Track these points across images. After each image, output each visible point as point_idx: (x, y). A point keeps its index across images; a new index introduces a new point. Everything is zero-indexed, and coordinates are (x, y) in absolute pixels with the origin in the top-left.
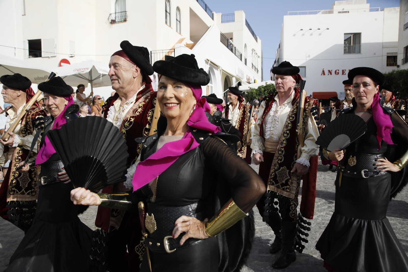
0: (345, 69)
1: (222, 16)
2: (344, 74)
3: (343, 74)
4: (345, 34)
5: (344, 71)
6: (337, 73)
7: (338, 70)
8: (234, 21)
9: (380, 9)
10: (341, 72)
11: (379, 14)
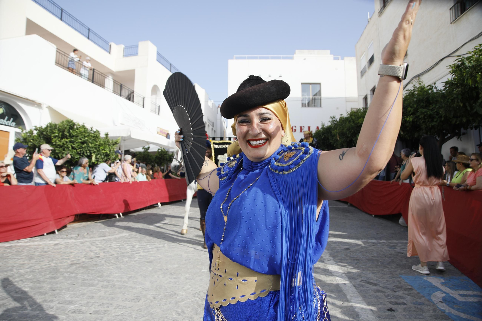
0: (303, 126)
1: (124, 48)
2: (303, 131)
3: (301, 131)
4: (302, 84)
5: (303, 128)
6: (294, 131)
7: (295, 127)
8: (136, 54)
9: (340, 58)
10: (298, 129)
11: (340, 63)
